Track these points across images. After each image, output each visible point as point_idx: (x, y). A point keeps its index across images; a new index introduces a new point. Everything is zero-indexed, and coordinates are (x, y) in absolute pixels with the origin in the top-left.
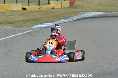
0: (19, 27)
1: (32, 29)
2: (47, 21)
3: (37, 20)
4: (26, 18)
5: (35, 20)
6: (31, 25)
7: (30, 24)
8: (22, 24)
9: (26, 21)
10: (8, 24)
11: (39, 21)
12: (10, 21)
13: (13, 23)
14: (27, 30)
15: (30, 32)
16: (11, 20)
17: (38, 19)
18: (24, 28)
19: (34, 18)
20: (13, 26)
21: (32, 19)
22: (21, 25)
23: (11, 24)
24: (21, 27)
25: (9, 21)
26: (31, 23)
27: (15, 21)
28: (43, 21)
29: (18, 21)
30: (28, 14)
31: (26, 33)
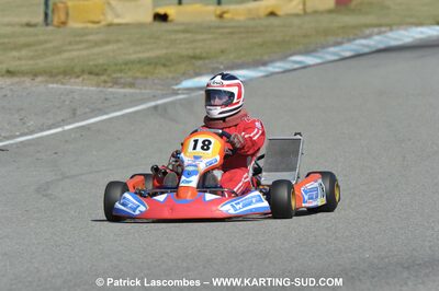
0: (124, 85)
1: (175, 93)
2: (240, 61)
3: (200, 58)
4: (161, 52)
5: (195, 57)
6: (173, 78)
7: (170, 75)
8: (138, 74)
9: (156, 64)
10: (86, 76)
11: (207, 61)
12: (96, 66)
13: (106, 70)
14: (155, 97)
15: (165, 105)
16: (101, 61)
17: (204, 55)
18: (145, 89)
19: (191, 53)
20: (105, 82)
21: (181, 57)
22: (136, 78)
23: (97, 74)
24: (132, 85)
25: (91, 63)
26: (172, 69)
27: (116, 65)
28: (222, 63)
29: (126, 64)
30: (173, 37)
31: (148, 108)
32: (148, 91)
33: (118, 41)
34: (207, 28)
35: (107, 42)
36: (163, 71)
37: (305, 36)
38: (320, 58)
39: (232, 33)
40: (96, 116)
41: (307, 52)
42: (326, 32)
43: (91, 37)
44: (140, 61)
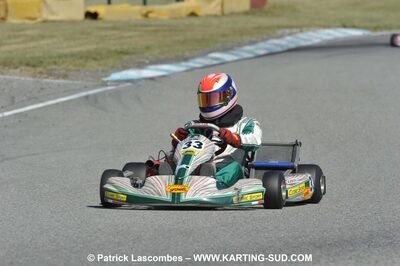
0: (58, 77)
1: (105, 84)
2: (163, 57)
3: (127, 53)
4: (92, 47)
5: (123, 53)
6: (103, 71)
7: (100, 68)
8: (71, 67)
9: (87, 58)
10: (23, 68)
11: (133, 56)
12: (32, 58)
13: (41, 62)
14: (86, 88)
15: (95, 95)
16: (37, 54)
17: (131, 50)
18: (77, 80)
19: (119, 48)
20: (41, 73)
21: (109, 51)
22: (68, 70)
23: (34, 66)
24: (65, 76)
25: (28, 56)
26: (102, 62)
27: (51, 58)
28: (147, 59)
29: (60, 57)
30: (103, 33)
31: (80, 98)
32: (80, 82)
33: (52, 37)
34: (134, 26)
35: (42, 37)
36: (93, 65)
37: (223, 35)
38: (236, 55)
39: (156, 31)
40: (32, 104)
41: (225, 50)
42: (242, 32)
43: (28, 32)
44: (73, 55)
